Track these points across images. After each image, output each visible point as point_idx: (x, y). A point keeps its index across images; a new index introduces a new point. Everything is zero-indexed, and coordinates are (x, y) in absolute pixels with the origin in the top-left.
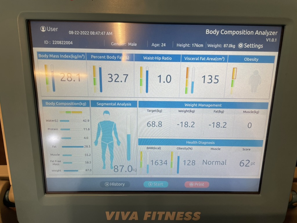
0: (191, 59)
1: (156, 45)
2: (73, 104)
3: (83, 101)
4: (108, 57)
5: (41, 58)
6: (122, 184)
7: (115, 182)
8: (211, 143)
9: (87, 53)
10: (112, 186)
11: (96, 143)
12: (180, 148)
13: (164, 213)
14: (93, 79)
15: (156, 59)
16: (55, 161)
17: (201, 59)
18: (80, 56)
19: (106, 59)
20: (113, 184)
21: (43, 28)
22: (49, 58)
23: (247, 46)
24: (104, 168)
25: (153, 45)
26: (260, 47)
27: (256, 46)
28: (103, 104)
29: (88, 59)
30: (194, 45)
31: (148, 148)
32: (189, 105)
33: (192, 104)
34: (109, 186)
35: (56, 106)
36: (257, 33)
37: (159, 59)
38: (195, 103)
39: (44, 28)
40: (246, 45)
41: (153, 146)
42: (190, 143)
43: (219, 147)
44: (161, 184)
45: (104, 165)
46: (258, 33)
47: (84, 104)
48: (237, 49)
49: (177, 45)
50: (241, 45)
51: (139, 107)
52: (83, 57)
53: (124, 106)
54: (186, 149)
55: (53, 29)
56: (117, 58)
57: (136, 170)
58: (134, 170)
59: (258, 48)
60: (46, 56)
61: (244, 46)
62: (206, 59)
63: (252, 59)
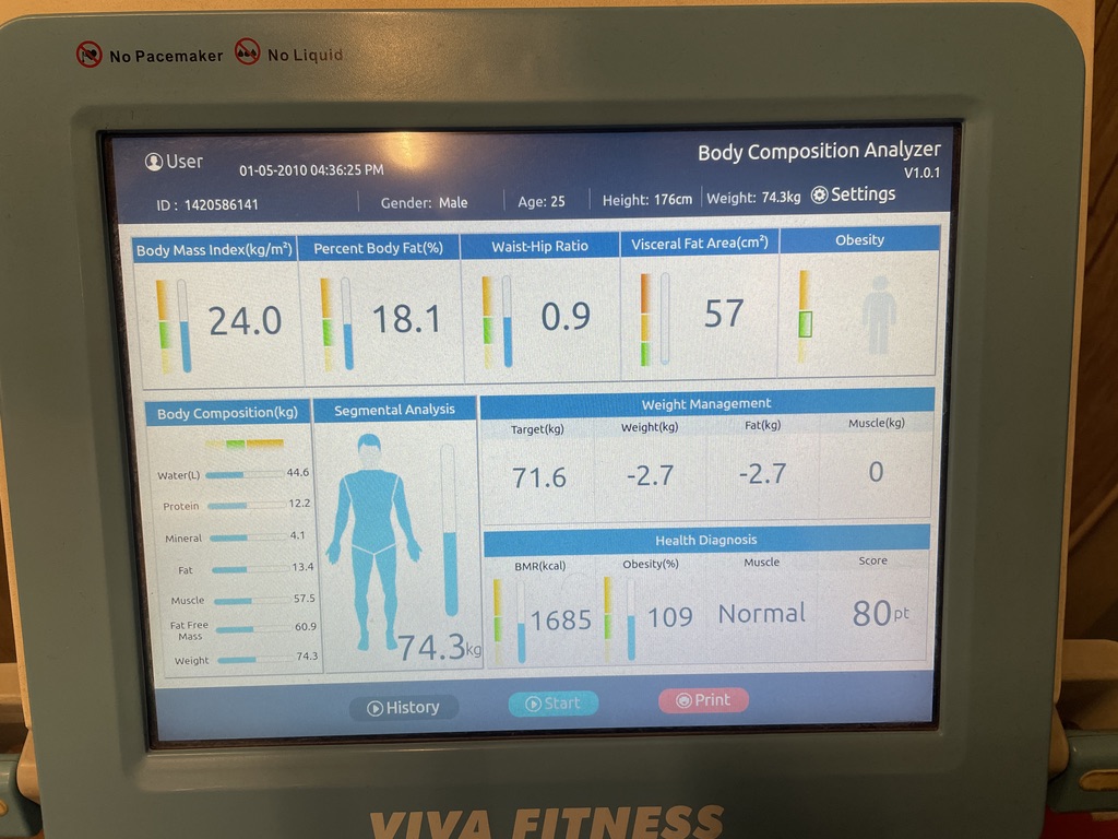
0: (655, 246)
1: (531, 203)
2: (253, 414)
3: (286, 404)
4: (372, 248)
5: (146, 259)
6: (430, 707)
7: (405, 700)
8: (744, 541)
9: (302, 238)
10: (394, 716)
11: (334, 552)
13: (586, 812)
14: (321, 328)
15: (536, 249)
16: (186, 626)
17: (689, 246)
18: (277, 248)
19: (366, 257)
20: (395, 708)
21: (154, 160)
22: (172, 258)
23: (843, 195)
24: (364, 645)
25: (522, 202)
26: (885, 199)
27: (873, 193)
28: (355, 412)
29: (302, 259)
30: (662, 199)
31: (518, 567)
32: (658, 406)
33: (666, 402)
34: (385, 717)
35: (192, 422)
36: (871, 150)
37: (547, 249)
38: (679, 396)
39: (158, 158)
40: (836, 191)
41: (538, 559)
42: (668, 542)
43: (776, 555)
44: (573, 704)
45: (365, 634)
46: (874, 152)
47: (292, 413)
48: (808, 207)
49: (605, 200)
50: (820, 195)
51: (482, 418)
52: (286, 251)
53: (429, 417)
54: (656, 565)
55: (185, 161)
56: (403, 248)
57: (478, 650)
58: (472, 650)
59: (879, 200)
60: (160, 250)
61: (832, 196)
62: (705, 243)
63: (861, 240)
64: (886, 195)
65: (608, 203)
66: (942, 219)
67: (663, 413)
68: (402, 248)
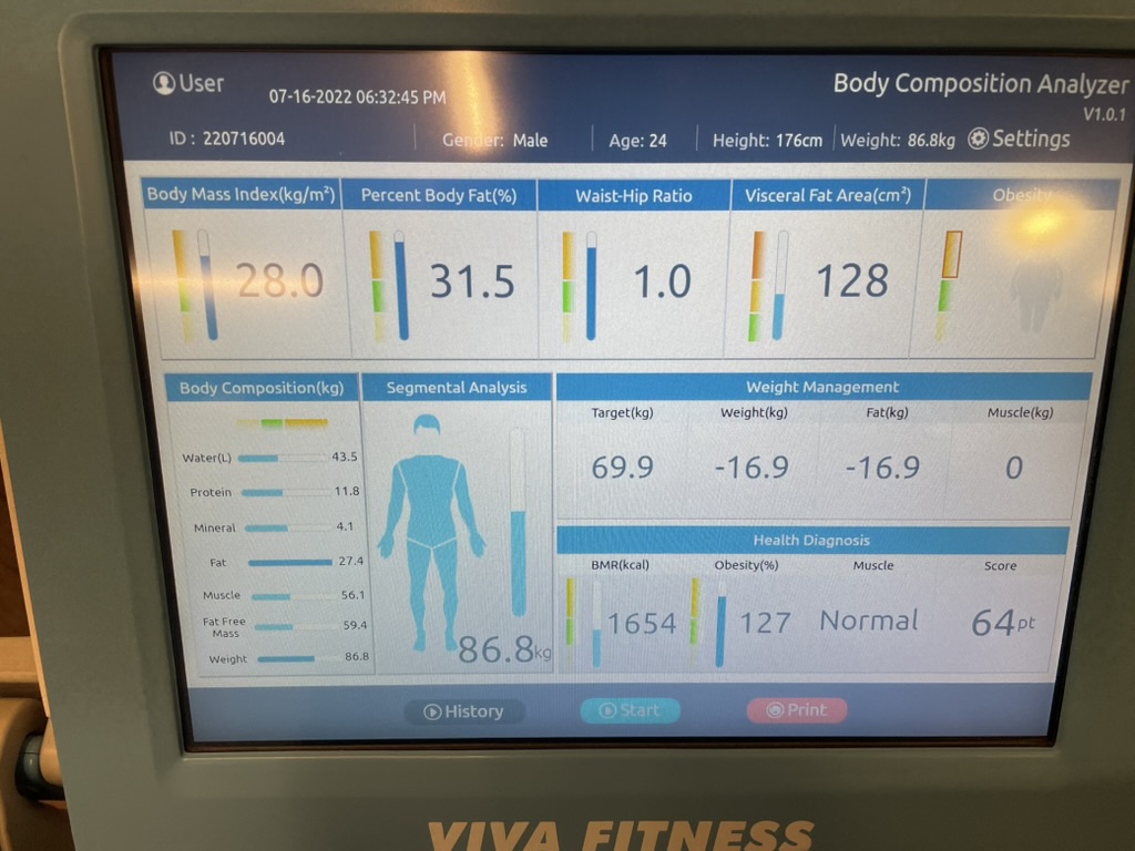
0: (774, 197)
1: (626, 142)
3: (330, 378)
4: (430, 194)
5: (159, 204)
6: (493, 712)
7: (466, 704)
8: (856, 541)
9: (346, 181)
10: (452, 720)
11: (386, 546)
12: (726, 565)
13: (663, 826)
14: (371, 287)
15: (628, 199)
16: (220, 622)
17: (815, 198)
18: (316, 193)
19: (424, 205)
20: (455, 711)
21: (164, 80)
22: (191, 204)
23: (1006, 140)
24: (420, 645)
25: (615, 141)
26: (1058, 145)
27: (1044, 138)
28: (411, 390)
29: (347, 207)
30: (785, 139)
31: (595, 565)
32: (765, 388)
33: (775, 384)
34: (443, 720)
35: (220, 397)
36: (1046, 84)
37: (642, 198)
38: (791, 377)
39: (169, 79)
40: (999, 134)
41: (618, 557)
42: (768, 541)
43: (890, 558)
44: (652, 712)
45: (421, 634)
46: (1049, 87)
47: (337, 390)
48: (963, 154)
49: (716, 140)
50: (979, 138)
51: (558, 399)
52: (328, 197)
53: (497, 397)
54: (752, 566)
55: (203, 83)
56: (469, 196)
57: (547, 653)
58: (541, 653)
59: (1050, 146)
60: (176, 193)
61: (993, 140)
62: (835, 196)
63: (1023, 195)
64: (1059, 141)
65: (719, 143)
66: (1122, 172)
67: (771, 396)
68: (466, 196)
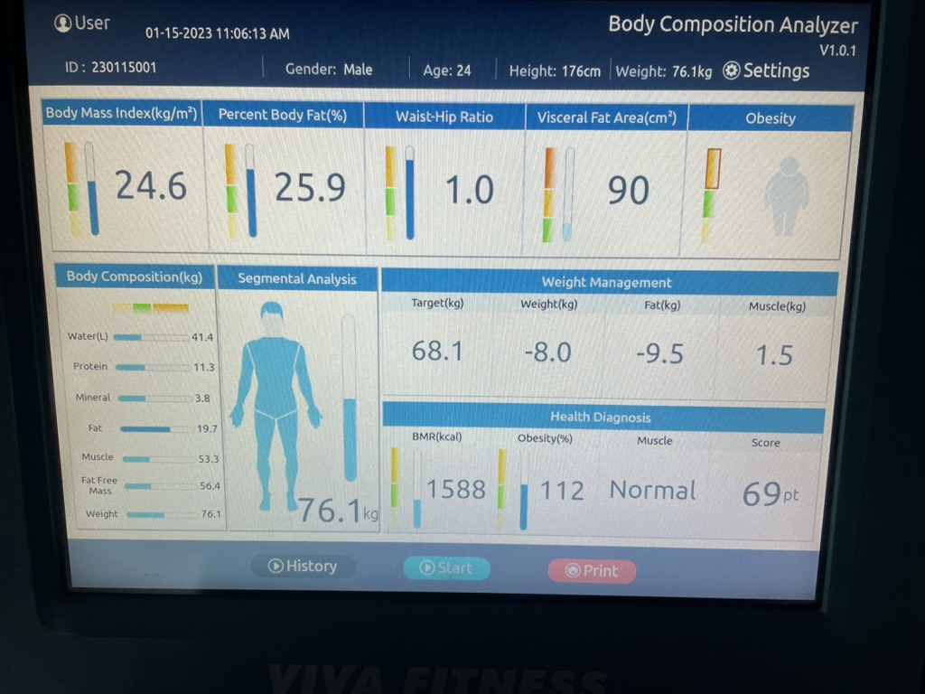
0: (561, 118)
1: (437, 71)
2: (159, 278)
3: (191, 269)
4: (275, 114)
5: (55, 121)
6: (328, 567)
7: (305, 559)
8: (639, 419)
9: (207, 103)
10: (293, 573)
11: (237, 416)
14: (225, 192)
16: (96, 481)
17: (595, 120)
18: (182, 112)
19: (270, 123)
20: (295, 566)
21: (63, 21)
22: (81, 121)
23: (755, 71)
25: (428, 70)
26: (799, 76)
27: (787, 71)
28: (258, 280)
29: (207, 124)
30: (569, 70)
31: (416, 436)
32: (558, 283)
33: (566, 279)
34: (285, 574)
35: (100, 284)
36: (787, 25)
37: (451, 118)
38: (580, 274)
39: (67, 20)
40: (749, 67)
41: (435, 430)
42: (562, 417)
43: (670, 434)
44: (465, 568)
46: (790, 27)
47: (197, 279)
48: (719, 83)
49: (512, 70)
50: (732, 70)
51: (383, 290)
52: (191, 115)
53: (330, 287)
54: (550, 439)
55: (93, 23)
56: (307, 116)
57: (374, 515)
58: (369, 514)
59: (792, 76)
60: (69, 112)
61: (744, 72)
62: (612, 118)
63: (771, 118)
64: (800, 73)
65: (514, 73)
66: (856, 99)
67: (563, 290)
68: (305, 116)
